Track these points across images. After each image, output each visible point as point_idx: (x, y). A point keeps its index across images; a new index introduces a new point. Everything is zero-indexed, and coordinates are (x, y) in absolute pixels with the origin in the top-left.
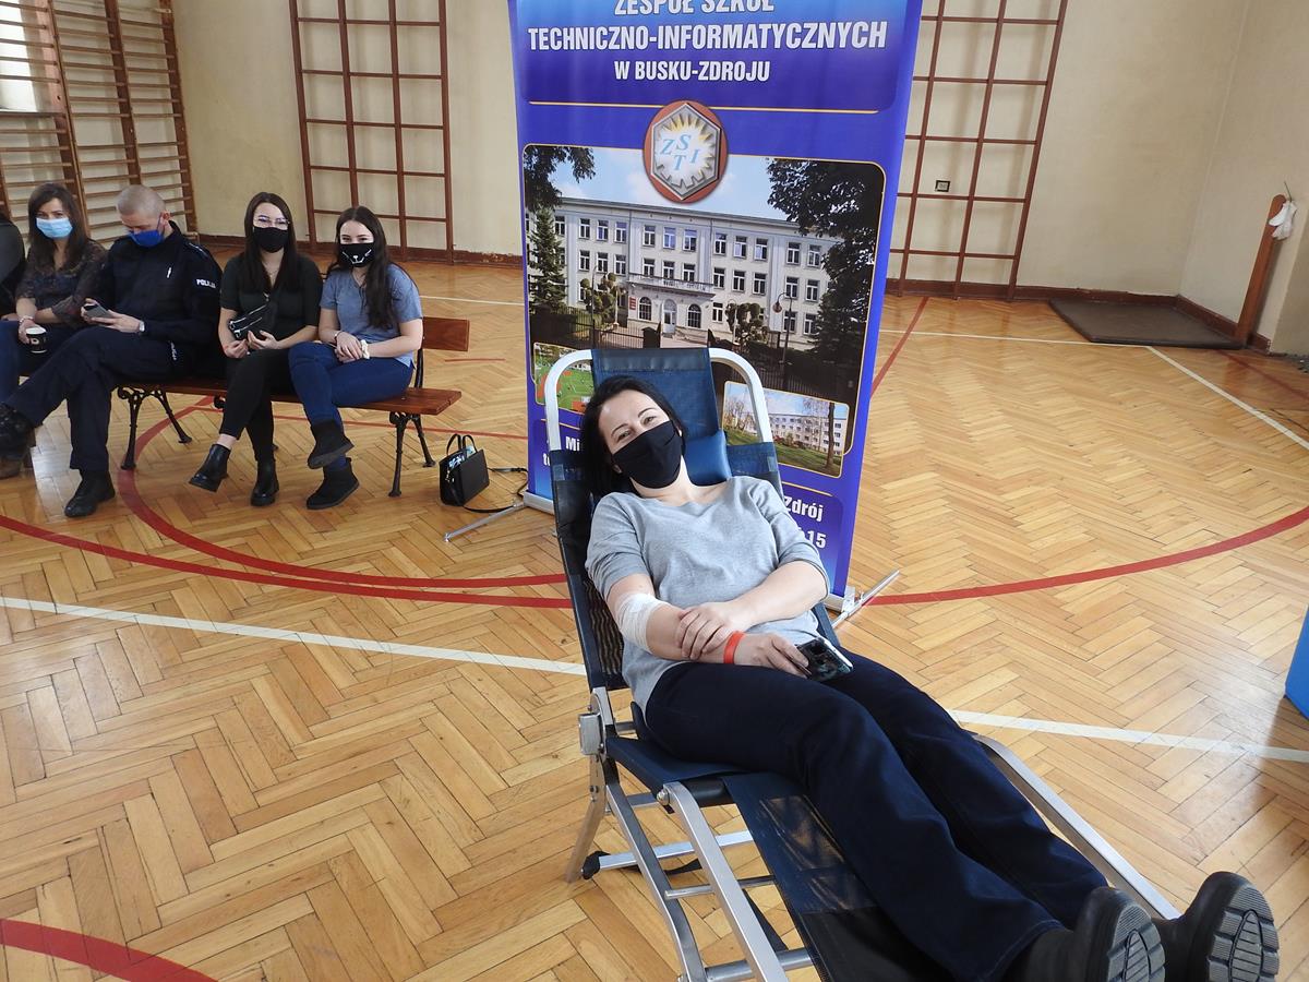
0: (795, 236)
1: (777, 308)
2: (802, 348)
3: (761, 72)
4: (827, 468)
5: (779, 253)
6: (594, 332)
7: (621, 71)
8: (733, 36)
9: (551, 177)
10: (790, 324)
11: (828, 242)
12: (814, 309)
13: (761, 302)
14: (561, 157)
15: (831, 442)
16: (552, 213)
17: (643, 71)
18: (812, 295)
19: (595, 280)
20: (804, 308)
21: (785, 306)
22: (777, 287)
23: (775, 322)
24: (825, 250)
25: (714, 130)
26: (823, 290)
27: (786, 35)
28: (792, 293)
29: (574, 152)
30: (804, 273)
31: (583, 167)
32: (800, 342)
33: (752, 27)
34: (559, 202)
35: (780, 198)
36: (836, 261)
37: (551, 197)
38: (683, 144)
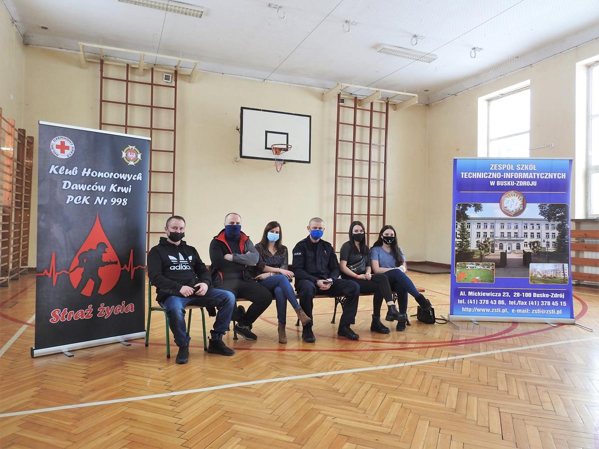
0: (547, 222)
1: (544, 241)
2: (552, 251)
3: (534, 184)
4: (564, 282)
5: (543, 227)
6: (481, 256)
7: (492, 183)
8: (526, 175)
9: (466, 212)
10: (548, 245)
11: (556, 223)
12: (555, 240)
13: (539, 240)
14: (470, 206)
15: (564, 275)
16: (466, 222)
17: (498, 183)
18: (554, 237)
19: (482, 240)
20: (551, 240)
21: (546, 240)
22: (543, 236)
23: (544, 245)
24: (556, 225)
25: (522, 197)
26: (557, 235)
27: (540, 175)
28: (548, 236)
29: (475, 205)
30: (550, 231)
31: (478, 208)
32: (551, 249)
33: (531, 174)
34: (469, 219)
35: (542, 213)
36: (560, 228)
37: (466, 218)
38: (512, 201)
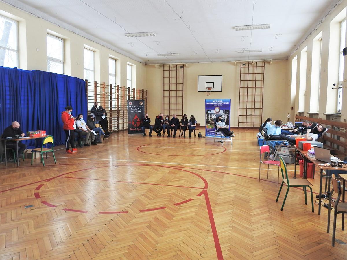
0: (225, 114)
3: (222, 105)
6: (211, 122)
7: (213, 105)
8: (220, 103)
11: (227, 115)
19: (211, 119)
20: (226, 119)
25: (219, 108)
27: (223, 103)
29: (210, 110)
30: (225, 117)
35: (224, 112)
37: (208, 113)
38: (217, 109)
